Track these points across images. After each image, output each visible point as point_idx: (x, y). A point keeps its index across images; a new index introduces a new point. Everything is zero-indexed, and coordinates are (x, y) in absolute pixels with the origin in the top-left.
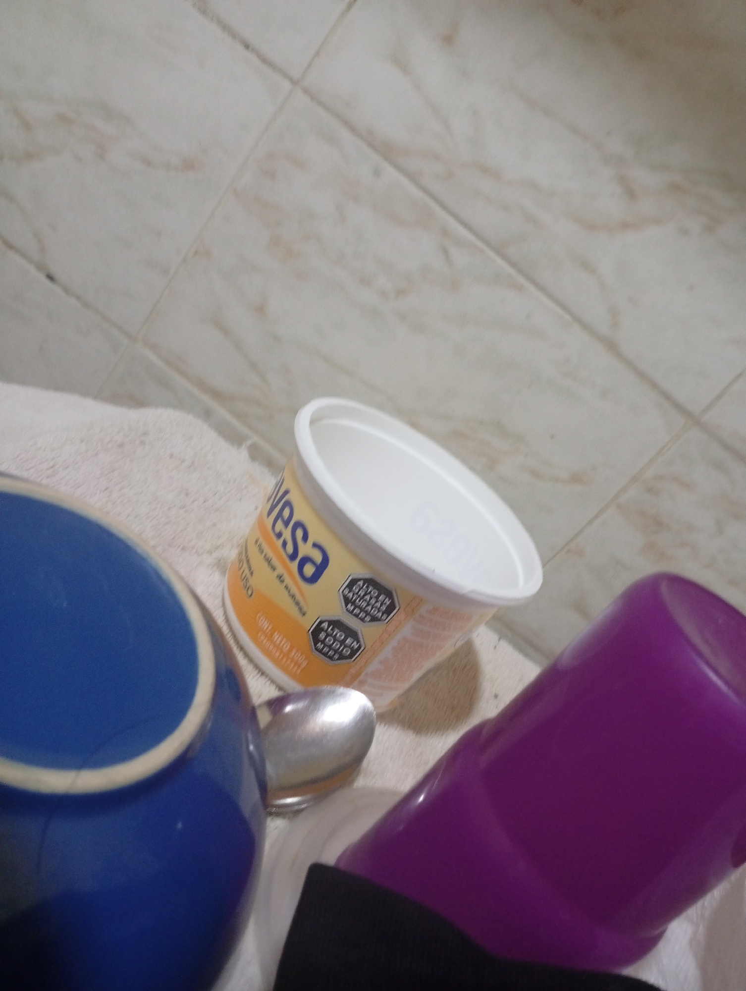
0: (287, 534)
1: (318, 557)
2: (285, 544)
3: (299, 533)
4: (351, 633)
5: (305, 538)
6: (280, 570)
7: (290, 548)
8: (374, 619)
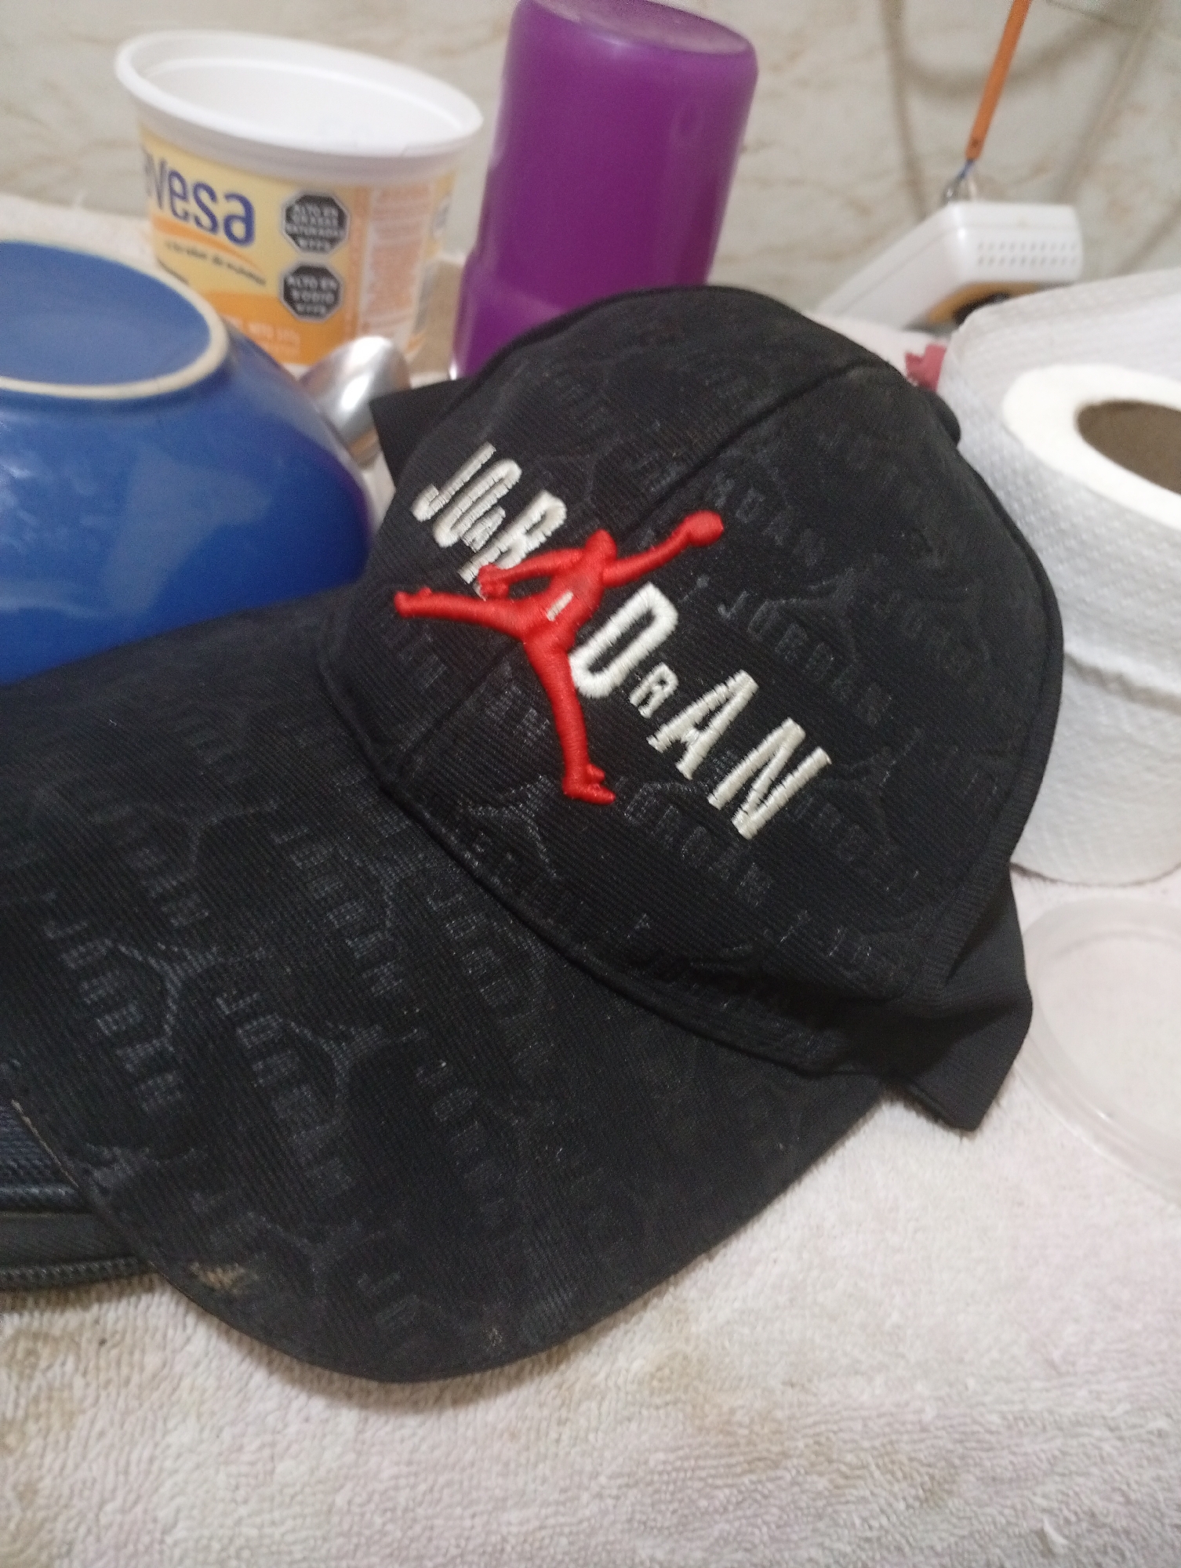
0: (193, 207)
1: (237, 208)
2: (198, 222)
3: (204, 196)
4: (321, 272)
5: (212, 195)
6: (211, 251)
7: (205, 220)
8: (333, 241)
